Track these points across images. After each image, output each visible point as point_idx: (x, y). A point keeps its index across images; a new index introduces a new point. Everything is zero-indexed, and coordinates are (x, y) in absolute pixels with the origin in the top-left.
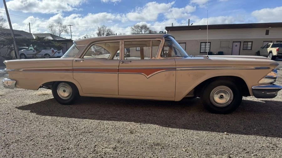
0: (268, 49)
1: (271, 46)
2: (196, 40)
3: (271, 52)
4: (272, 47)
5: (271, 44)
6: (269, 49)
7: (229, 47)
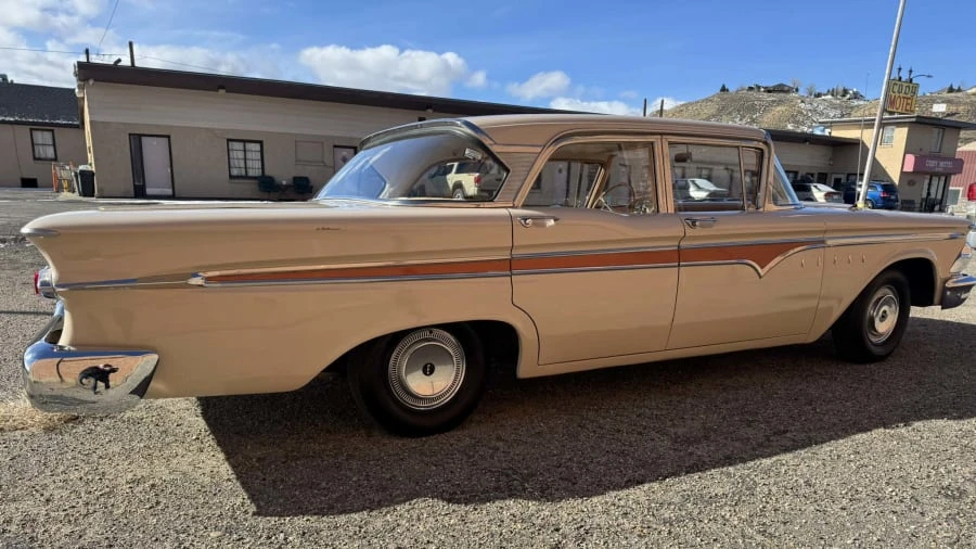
0: (448, 176)
1: (454, 170)
2: (207, 129)
3: (459, 186)
4: (458, 172)
5: (456, 164)
6: (452, 178)
7: (323, 162)
